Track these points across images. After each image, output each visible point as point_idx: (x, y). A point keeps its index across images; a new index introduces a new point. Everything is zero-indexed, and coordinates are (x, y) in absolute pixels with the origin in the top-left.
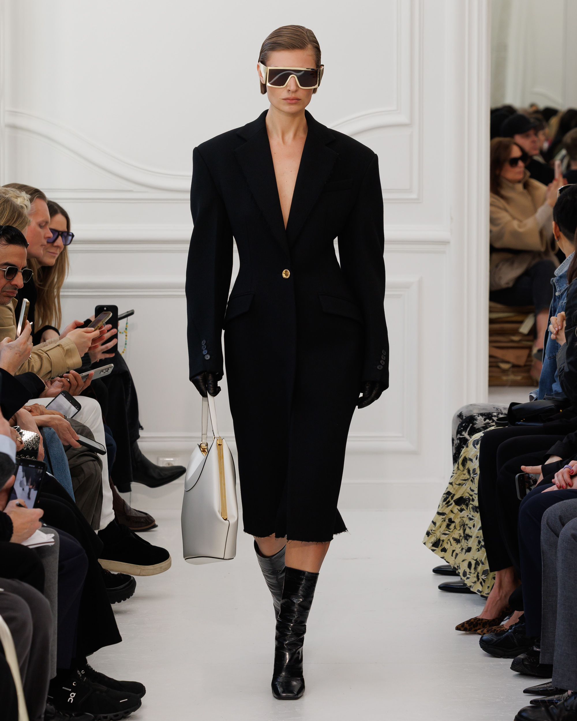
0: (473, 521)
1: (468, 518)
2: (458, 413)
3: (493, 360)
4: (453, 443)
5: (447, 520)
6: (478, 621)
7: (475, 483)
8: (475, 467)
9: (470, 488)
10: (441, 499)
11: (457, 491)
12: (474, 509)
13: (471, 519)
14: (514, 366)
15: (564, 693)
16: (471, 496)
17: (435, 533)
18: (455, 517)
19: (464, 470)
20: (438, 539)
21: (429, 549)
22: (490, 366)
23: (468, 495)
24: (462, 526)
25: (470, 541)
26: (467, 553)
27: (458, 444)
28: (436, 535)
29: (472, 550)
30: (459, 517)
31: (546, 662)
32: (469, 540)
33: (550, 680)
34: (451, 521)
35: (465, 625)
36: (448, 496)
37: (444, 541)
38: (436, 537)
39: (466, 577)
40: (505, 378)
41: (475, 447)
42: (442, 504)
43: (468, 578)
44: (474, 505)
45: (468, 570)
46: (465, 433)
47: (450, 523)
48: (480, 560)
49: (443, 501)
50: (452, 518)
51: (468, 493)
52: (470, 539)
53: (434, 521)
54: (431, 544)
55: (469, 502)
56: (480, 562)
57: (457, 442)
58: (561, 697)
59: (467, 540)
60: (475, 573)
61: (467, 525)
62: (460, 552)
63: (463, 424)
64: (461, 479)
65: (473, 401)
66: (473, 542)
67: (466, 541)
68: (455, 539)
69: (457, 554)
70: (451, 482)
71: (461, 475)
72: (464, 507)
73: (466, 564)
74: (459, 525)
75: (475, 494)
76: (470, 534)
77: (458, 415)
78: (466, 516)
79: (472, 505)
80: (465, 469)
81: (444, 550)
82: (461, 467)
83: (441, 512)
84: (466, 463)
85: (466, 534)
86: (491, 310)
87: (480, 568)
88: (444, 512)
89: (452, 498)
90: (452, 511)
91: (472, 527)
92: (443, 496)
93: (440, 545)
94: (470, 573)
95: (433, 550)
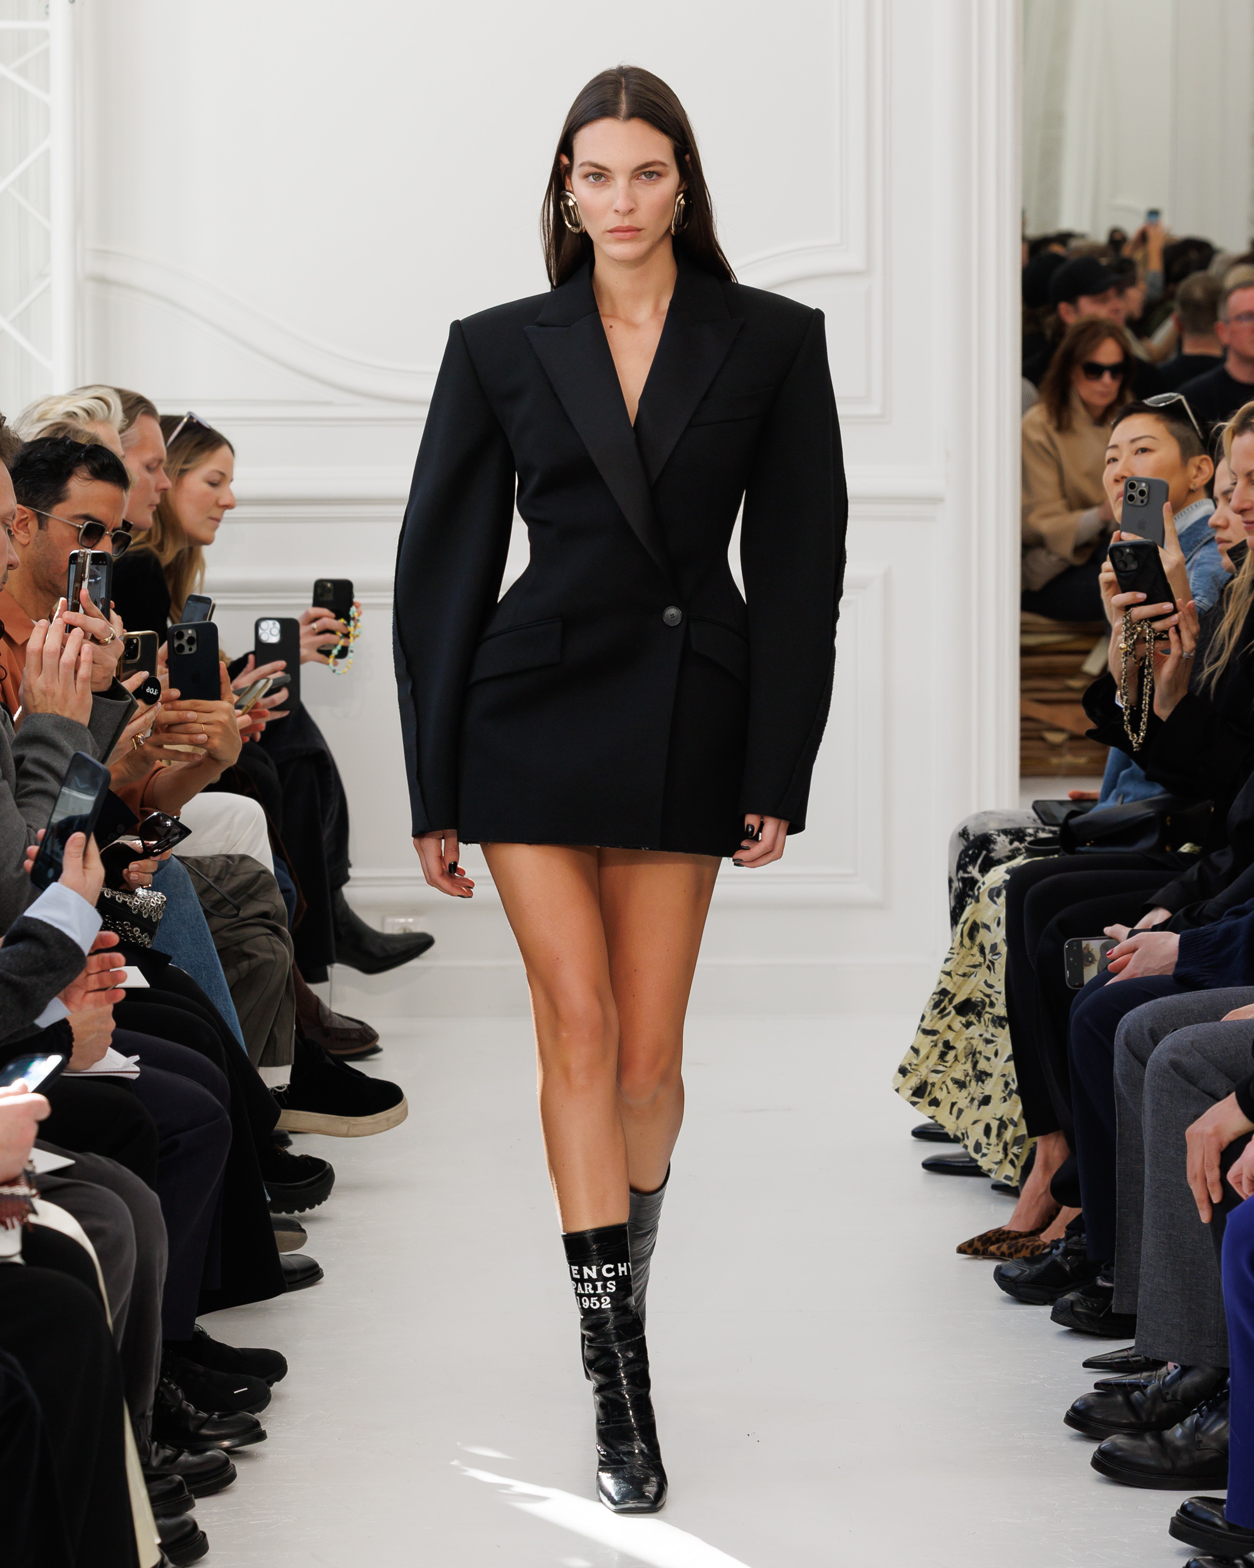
0: (994, 1044)
1: (982, 1041)
2: (960, 830)
3: (1029, 725)
4: (950, 887)
5: (940, 1045)
6: (1000, 1235)
7: (996, 972)
8: (996, 941)
9: (986, 982)
10: (928, 1004)
11: (959, 988)
12: (996, 1021)
13: (988, 1042)
14: (1073, 737)
15: (1160, 1369)
16: (988, 996)
17: (916, 1070)
18: (955, 1039)
19: (972, 948)
20: (923, 1081)
21: (907, 1100)
22: (1024, 738)
23: (981, 995)
24: (971, 1056)
25: (988, 1084)
26: (982, 1107)
27: (960, 889)
28: (919, 1074)
29: (992, 1101)
30: (963, 1037)
31: (1125, 1311)
32: (986, 1082)
33: (1131, 1343)
34: (948, 1046)
35: (976, 1242)
36: (942, 997)
37: (936, 1085)
38: (919, 1077)
39: (980, 1154)
40: (1055, 761)
41: (995, 902)
42: (932, 1014)
43: (984, 1155)
44: (996, 1015)
45: (984, 1140)
46: (974, 867)
47: (946, 1050)
48: (1008, 1120)
49: (932, 1008)
50: (950, 1040)
51: (981, 991)
52: (988, 1079)
53: (916, 1047)
54: (911, 1092)
55: (984, 1008)
56: (1007, 1122)
57: (957, 885)
58: (1154, 1376)
59: (983, 1082)
60: (998, 1145)
61: (980, 1053)
62: (969, 1105)
63: (969, 850)
64: (968, 965)
65: (990, 806)
66: (995, 1085)
67: (980, 1083)
68: (956, 1082)
69: (960, 1111)
70: (949, 970)
71: (967, 956)
72: (972, 1018)
73: (980, 1127)
74: (963, 1054)
75: (995, 992)
76: (989, 1071)
77: (959, 833)
78: (976, 1036)
79: (991, 1014)
80: (974, 944)
81: (935, 1103)
82: (967, 941)
83: (928, 1028)
84: (976, 933)
85: (980, 1071)
86: (1025, 629)
87: (1008, 1135)
88: (935, 1028)
89: (951, 1001)
90: (950, 1027)
91: (993, 1057)
92: (931, 998)
93: (927, 1094)
94: (989, 1144)
95: (914, 1104)
